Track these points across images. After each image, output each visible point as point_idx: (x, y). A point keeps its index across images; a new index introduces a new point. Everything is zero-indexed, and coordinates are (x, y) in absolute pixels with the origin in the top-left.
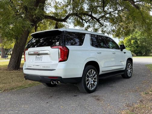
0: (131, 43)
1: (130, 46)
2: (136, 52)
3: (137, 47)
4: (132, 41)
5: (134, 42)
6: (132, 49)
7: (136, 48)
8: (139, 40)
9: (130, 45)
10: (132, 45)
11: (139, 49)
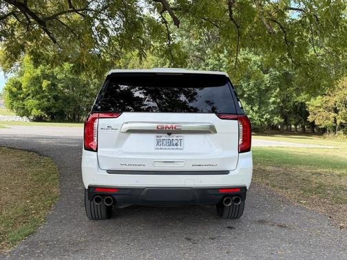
0: (41, 87)
1: (38, 96)
2: (54, 110)
3: (56, 98)
4: (45, 84)
5: (48, 85)
6: (43, 102)
7: (52, 101)
8: (60, 81)
9: (38, 93)
10: (43, 92)
11: (60, 103)
